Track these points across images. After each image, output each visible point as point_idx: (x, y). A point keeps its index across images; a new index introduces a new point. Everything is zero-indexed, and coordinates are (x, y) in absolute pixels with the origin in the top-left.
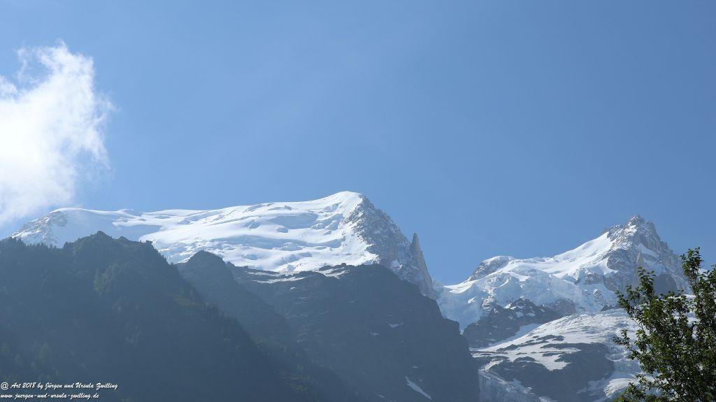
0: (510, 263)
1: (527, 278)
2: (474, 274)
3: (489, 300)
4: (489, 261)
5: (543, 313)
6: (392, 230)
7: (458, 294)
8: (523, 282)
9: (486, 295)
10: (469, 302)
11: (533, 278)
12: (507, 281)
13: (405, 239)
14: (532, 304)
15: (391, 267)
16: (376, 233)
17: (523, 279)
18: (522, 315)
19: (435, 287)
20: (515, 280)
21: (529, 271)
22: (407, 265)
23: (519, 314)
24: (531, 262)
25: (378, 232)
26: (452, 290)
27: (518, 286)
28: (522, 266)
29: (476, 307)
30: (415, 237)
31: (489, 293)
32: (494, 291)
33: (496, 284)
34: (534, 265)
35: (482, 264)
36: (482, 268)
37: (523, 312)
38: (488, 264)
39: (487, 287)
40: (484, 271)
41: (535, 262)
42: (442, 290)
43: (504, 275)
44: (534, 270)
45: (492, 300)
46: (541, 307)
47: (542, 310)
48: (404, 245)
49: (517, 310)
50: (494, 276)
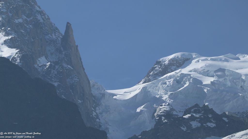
0: (194, 61)
1: (212, 79)
2: (148, 75)
3: (164, 108)
4: (167, 59)
5: (227, 123)
6: (39, 17)
7: (124, 100)
8: (206, 85)
9: (160, 101)
10: (138, 110)
11: (221, 80)
12: (187, 84)
13: (56, 30)
14: (212, 111)
15: (36, 66)
16: (17, 21)
17: (208, 81)
18: (199, 125)
19: (95, 92)
20: (197, 82)
21: (215, 72)
22: (56, 63)
23: (195, 124)
24: (221, 60)
25: (20, 20)
26: (115, 95)
27: (202, 90)
28: (210, 66)
29: (146, 116)
30: (68, 26)
31: (164, 98)
32: (170, 97)
33: (173, 88)
34: (225, 64)
35: (159, 63)
36: (158, 68)
37: (199, 122)
38: (167, 62)
39: (161, 92)
40: (160, 72)
41: (226, 61)
42: (104, 95)
43: (183, 75)
44: (222, 70)
45: (167, 108)
46: (224, 115)
47: (225, 119)
48: (54, 37)
49: (192, 118)
50: (170, 77)
